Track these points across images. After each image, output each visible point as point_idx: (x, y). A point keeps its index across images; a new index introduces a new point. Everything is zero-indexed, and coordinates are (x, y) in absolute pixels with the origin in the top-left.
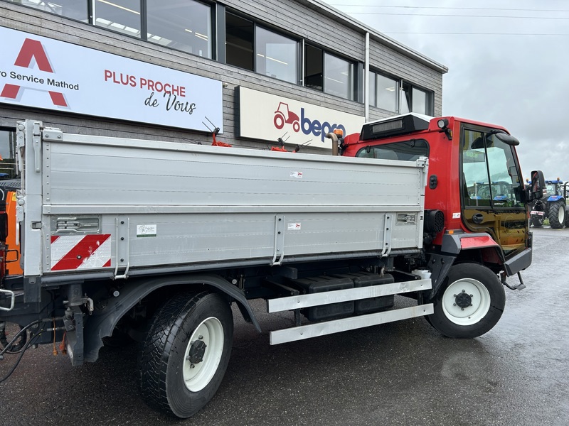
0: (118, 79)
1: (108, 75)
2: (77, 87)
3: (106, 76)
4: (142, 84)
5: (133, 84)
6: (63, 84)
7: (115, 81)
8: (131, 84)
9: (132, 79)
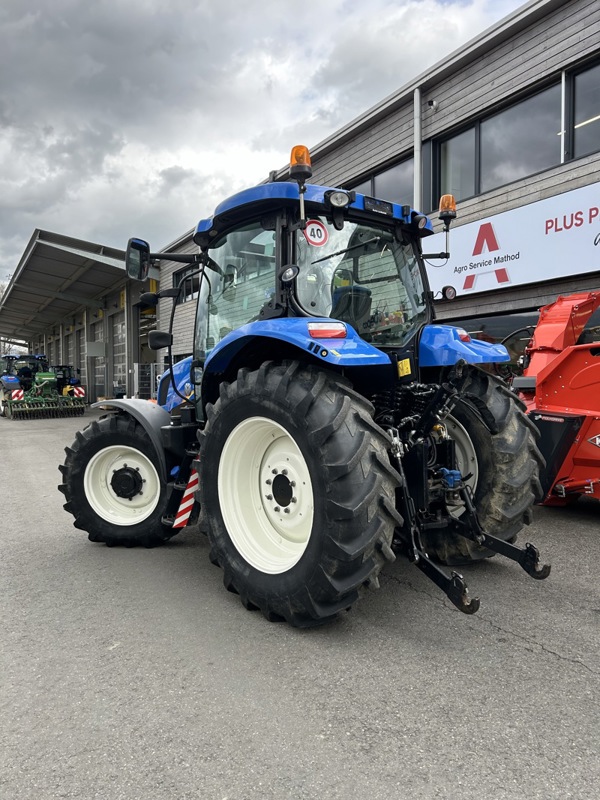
0: (560, 225)
1: (551, 225)
2: (517, 256)
3: (547, 228)
4: (591, 216)
5: (579, 222)
6: (507, 258)
7: (557, 230)
8: (576, 225)
9: (579, 216)
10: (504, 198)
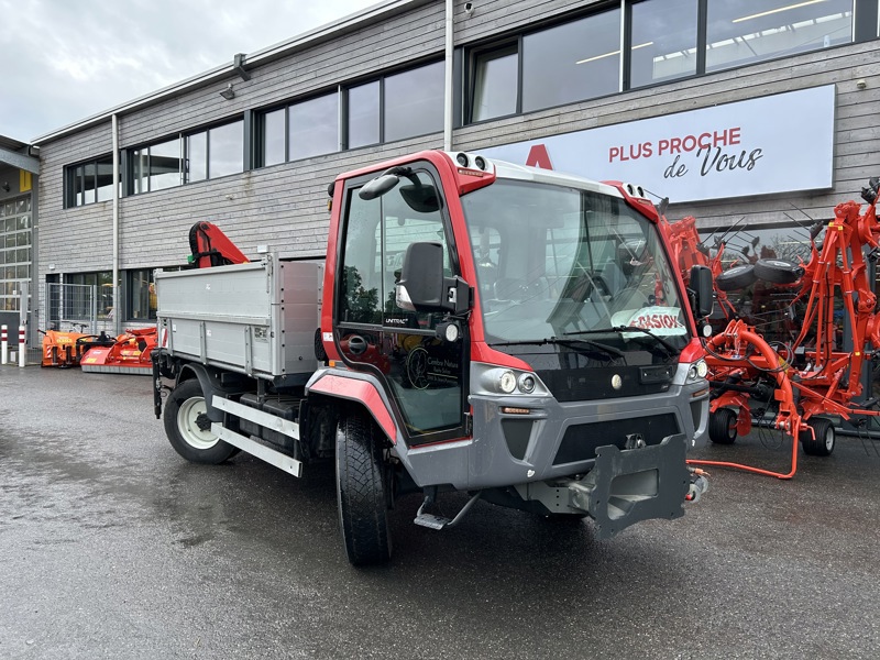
0: (626, 154)
1: (615, 153)
3: (612, 156)
4: (661, 149)
5: (648, 153)
7: (622, 159)
8: (644, 155)
9: (647, 147)
10: (555, 120)
